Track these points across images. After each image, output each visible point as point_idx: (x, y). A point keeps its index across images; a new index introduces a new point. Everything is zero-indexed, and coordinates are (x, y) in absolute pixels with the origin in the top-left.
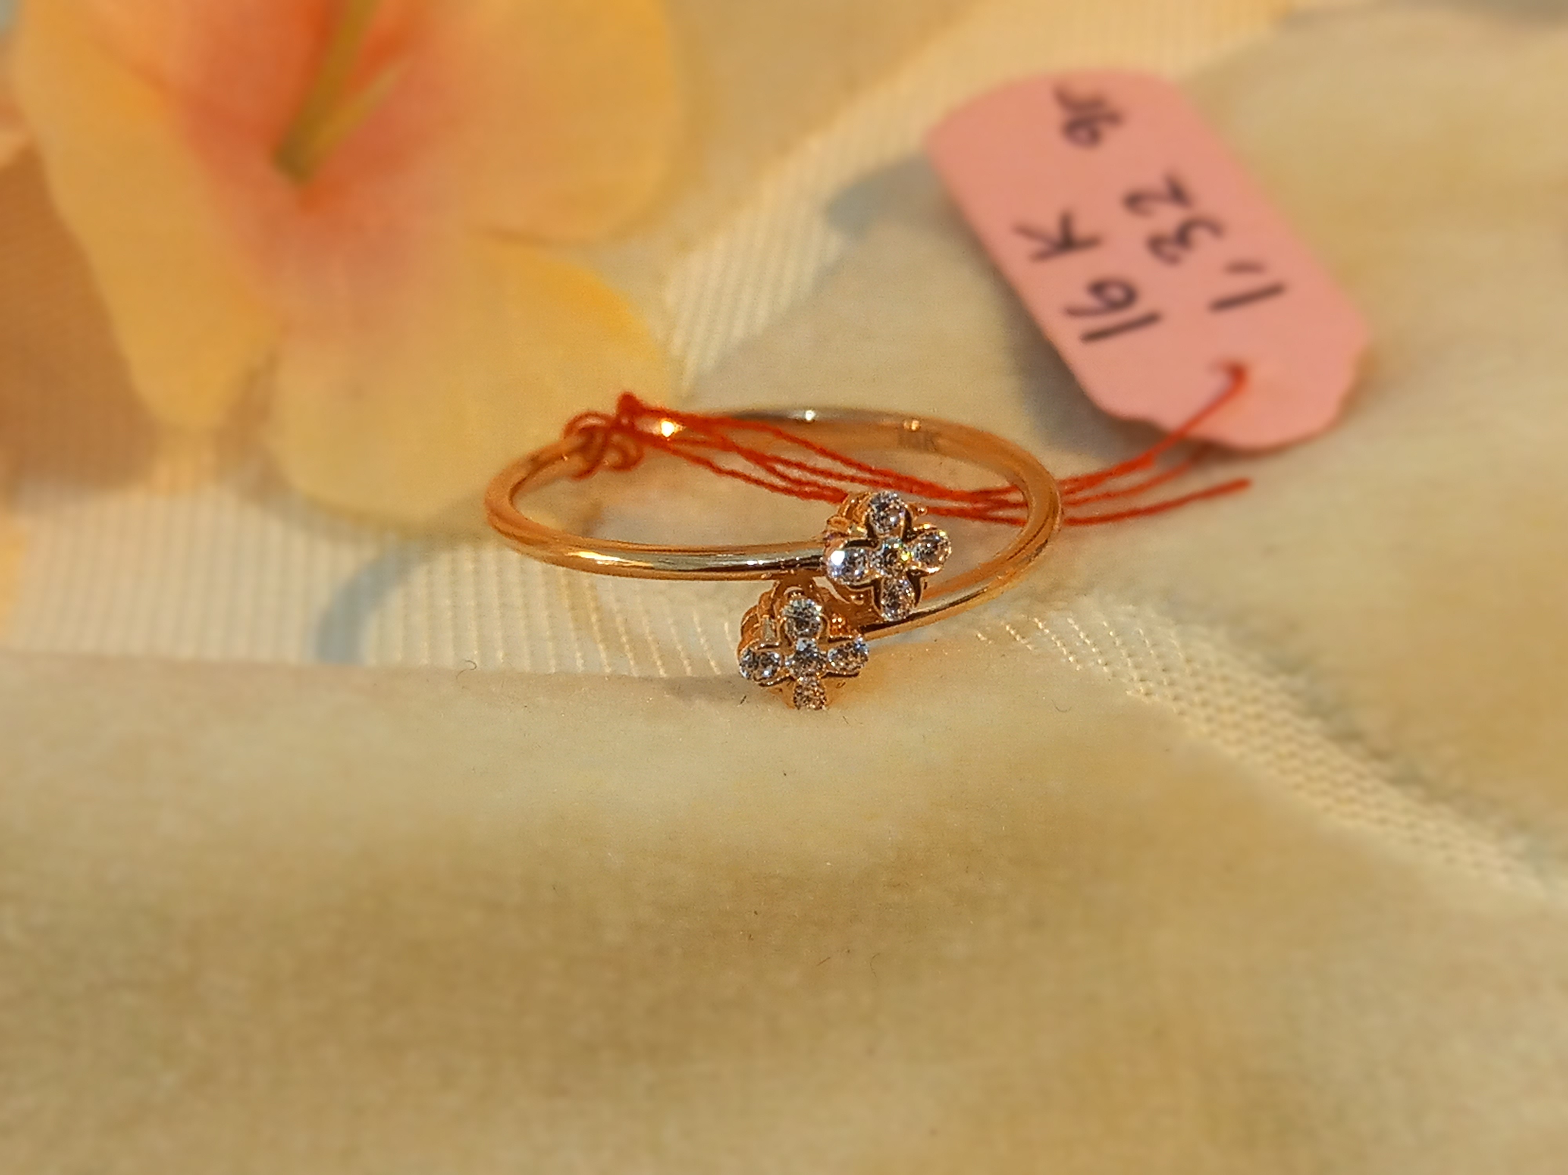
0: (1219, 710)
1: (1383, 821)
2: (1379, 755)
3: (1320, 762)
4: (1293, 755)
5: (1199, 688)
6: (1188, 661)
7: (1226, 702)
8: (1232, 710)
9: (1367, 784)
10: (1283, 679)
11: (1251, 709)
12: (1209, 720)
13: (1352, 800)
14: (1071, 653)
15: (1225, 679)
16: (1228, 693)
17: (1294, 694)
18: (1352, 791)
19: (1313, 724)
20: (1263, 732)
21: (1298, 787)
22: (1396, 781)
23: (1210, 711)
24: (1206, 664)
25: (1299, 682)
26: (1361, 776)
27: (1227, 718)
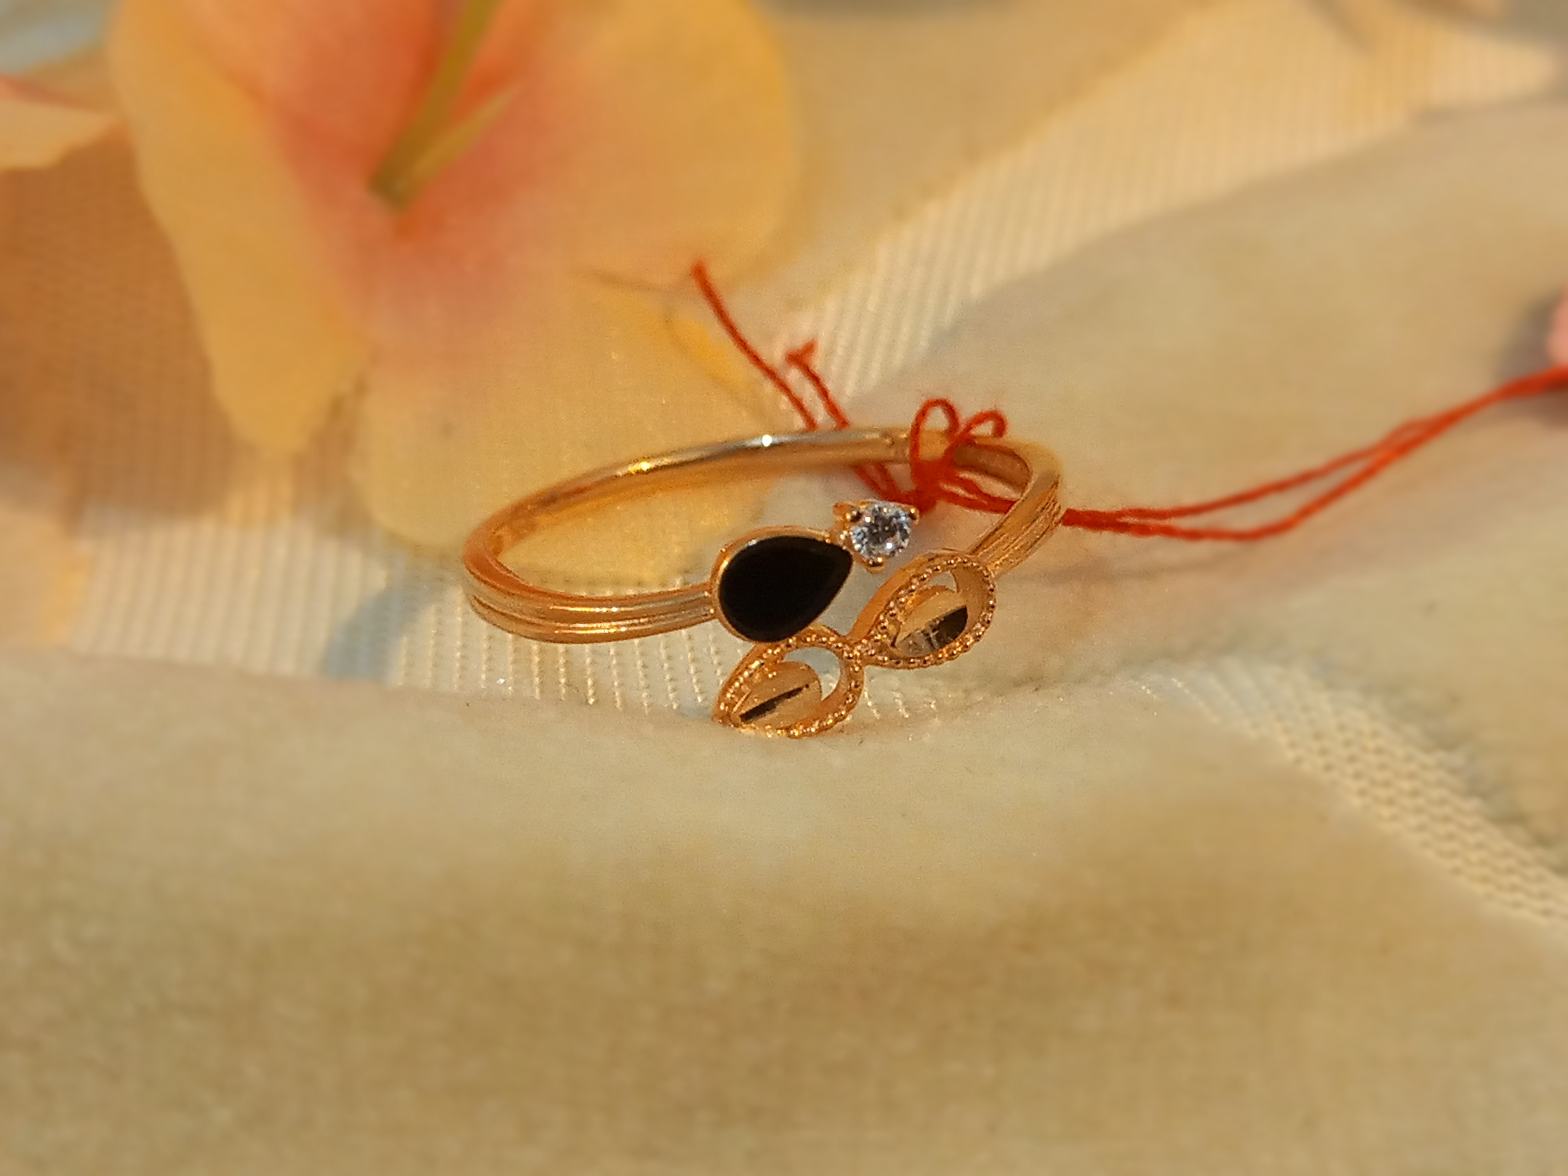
0: (1373, 783)
1: (1547, 913)
2: (1544, 841)
3: (1480, 846)
4: (1450, 837)
5: (1352, 759)
6: (1342, 728)
7: (1380, 776)
8: (1386, 784)
9: (1532, 872)
10: (1441, 755)
11: (1406, 785)
12: (1362, 793)
13: (1514, 888)
15: (1379, 751)
16: (1383, 767)
17: (1454, 771)
18: (1515, 879)
19: (1473, 804)
20: (1419, 811)
21: (1456, 871)
23: (1363, 784)
24: (1359, 734)
25: (1458, 759)
26: (1524, 864)
27: (1382, 793)
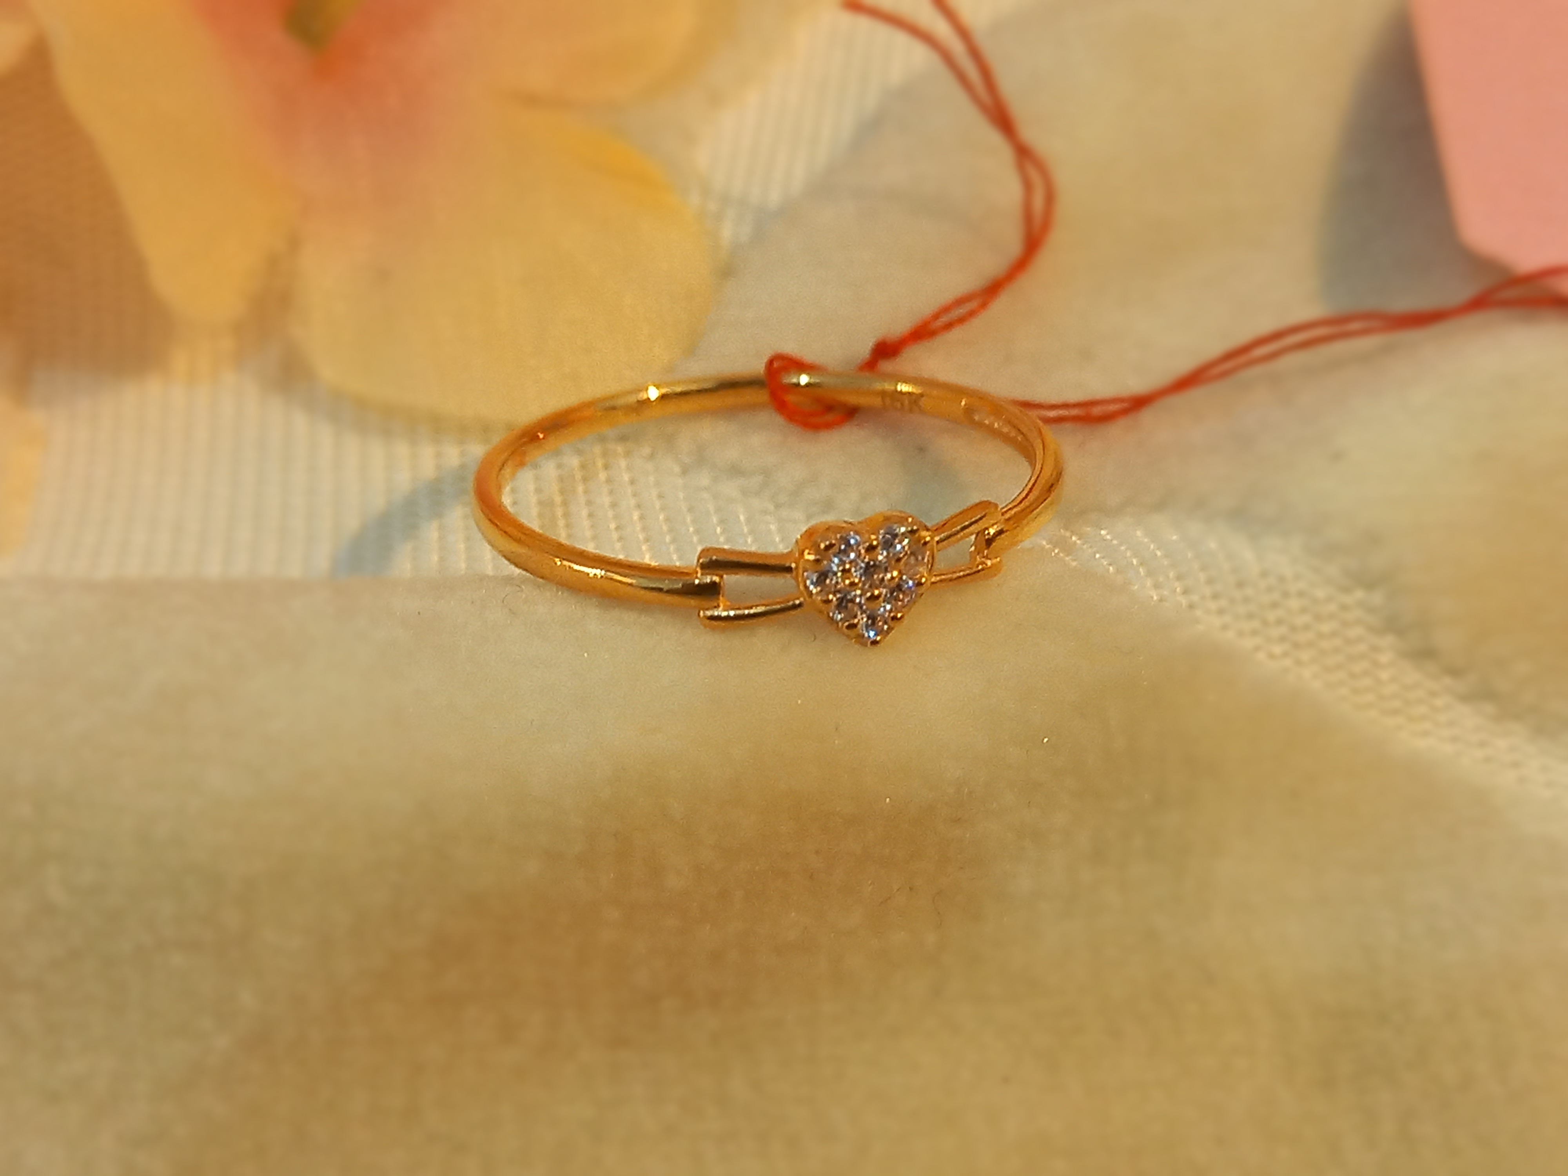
1: (1454, 739)
2: (1454, 672)
3: (1392, 680)
4: (1364, 674)
7: (1301, 620)
9: (1439, 702)
10: (1359, 594)
11: (1325, 627)
13: (1423, 718)
14: (1141, 564)
15: (1301, 594)
16: (1304, 610)
17: (1371, 610)
18: (1424, 709)
19: (1388, 641)
20: (1336, 651)
21: (1369, 706)
22: (1466, 698)
24: (1282, 579)
25: (1377, 598)
26: (1433, 694)
